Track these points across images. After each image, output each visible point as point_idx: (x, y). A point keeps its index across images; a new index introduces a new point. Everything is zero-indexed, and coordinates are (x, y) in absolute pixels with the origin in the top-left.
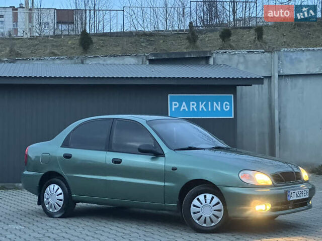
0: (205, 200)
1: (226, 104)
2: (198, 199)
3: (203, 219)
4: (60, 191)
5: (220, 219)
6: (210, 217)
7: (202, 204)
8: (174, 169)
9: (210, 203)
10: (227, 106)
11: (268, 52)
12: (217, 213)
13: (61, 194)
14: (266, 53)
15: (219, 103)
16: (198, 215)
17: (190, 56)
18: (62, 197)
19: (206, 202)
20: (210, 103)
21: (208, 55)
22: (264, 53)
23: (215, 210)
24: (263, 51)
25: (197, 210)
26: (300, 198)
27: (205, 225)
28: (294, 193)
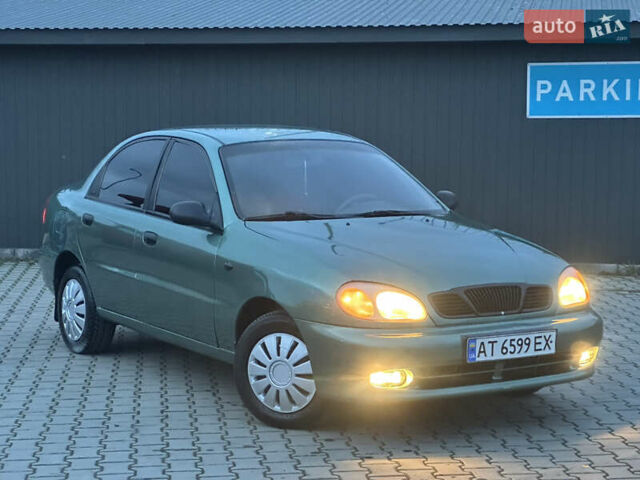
0: (278, 349)
2: (264, 346)
3: (272, 392)
4: (81, 296)
5: (309, 398)
6: (287, 391)
7: (270, 358)
8: (228, 268)
9: (288, 357)
12: (301, 382)
13: (82, 302)
16: (264, 383)
19: (279, 355)
26: (516, 356)
27: (277, 408)
28: (493, 343)
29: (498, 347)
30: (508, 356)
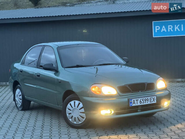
2: (70, 104)
5: (84, 119)
7: (72, 108)
8: (60, 82)
13: (21, 95)
16: (71, 115)
18: (21, 97)
19: (75, 107)
23: (81, 113)
25: (70, 112)
27: (75, 123)
28: (137, 100)
30: (142, 104)
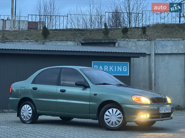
0: (113, 112)
1: (125, 68)
3: (111, 122)
4: (30, 108)
5: (120, 123)
6: (115, 122)
7: (111, 114)
8: (95, 95)
9: (115, 114)
10: (125, 69)
11: (149, 40)
12: (119, 119)
14: (147, 41)
15: (121, 67)
16: (109, 120)
17: (105, 42)
18: (31, 112)
19: (113, 113)
20: (115, 67)
21: (115, 41)
22: (146, 41)
23: (118, 118)
24: (146, 40)
26: (166, 112)
27: (112, 126)
28: (163, 109)
29: (163, 110)
30: (165, 112)
